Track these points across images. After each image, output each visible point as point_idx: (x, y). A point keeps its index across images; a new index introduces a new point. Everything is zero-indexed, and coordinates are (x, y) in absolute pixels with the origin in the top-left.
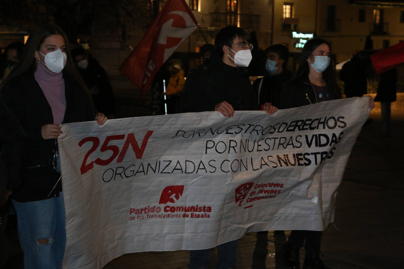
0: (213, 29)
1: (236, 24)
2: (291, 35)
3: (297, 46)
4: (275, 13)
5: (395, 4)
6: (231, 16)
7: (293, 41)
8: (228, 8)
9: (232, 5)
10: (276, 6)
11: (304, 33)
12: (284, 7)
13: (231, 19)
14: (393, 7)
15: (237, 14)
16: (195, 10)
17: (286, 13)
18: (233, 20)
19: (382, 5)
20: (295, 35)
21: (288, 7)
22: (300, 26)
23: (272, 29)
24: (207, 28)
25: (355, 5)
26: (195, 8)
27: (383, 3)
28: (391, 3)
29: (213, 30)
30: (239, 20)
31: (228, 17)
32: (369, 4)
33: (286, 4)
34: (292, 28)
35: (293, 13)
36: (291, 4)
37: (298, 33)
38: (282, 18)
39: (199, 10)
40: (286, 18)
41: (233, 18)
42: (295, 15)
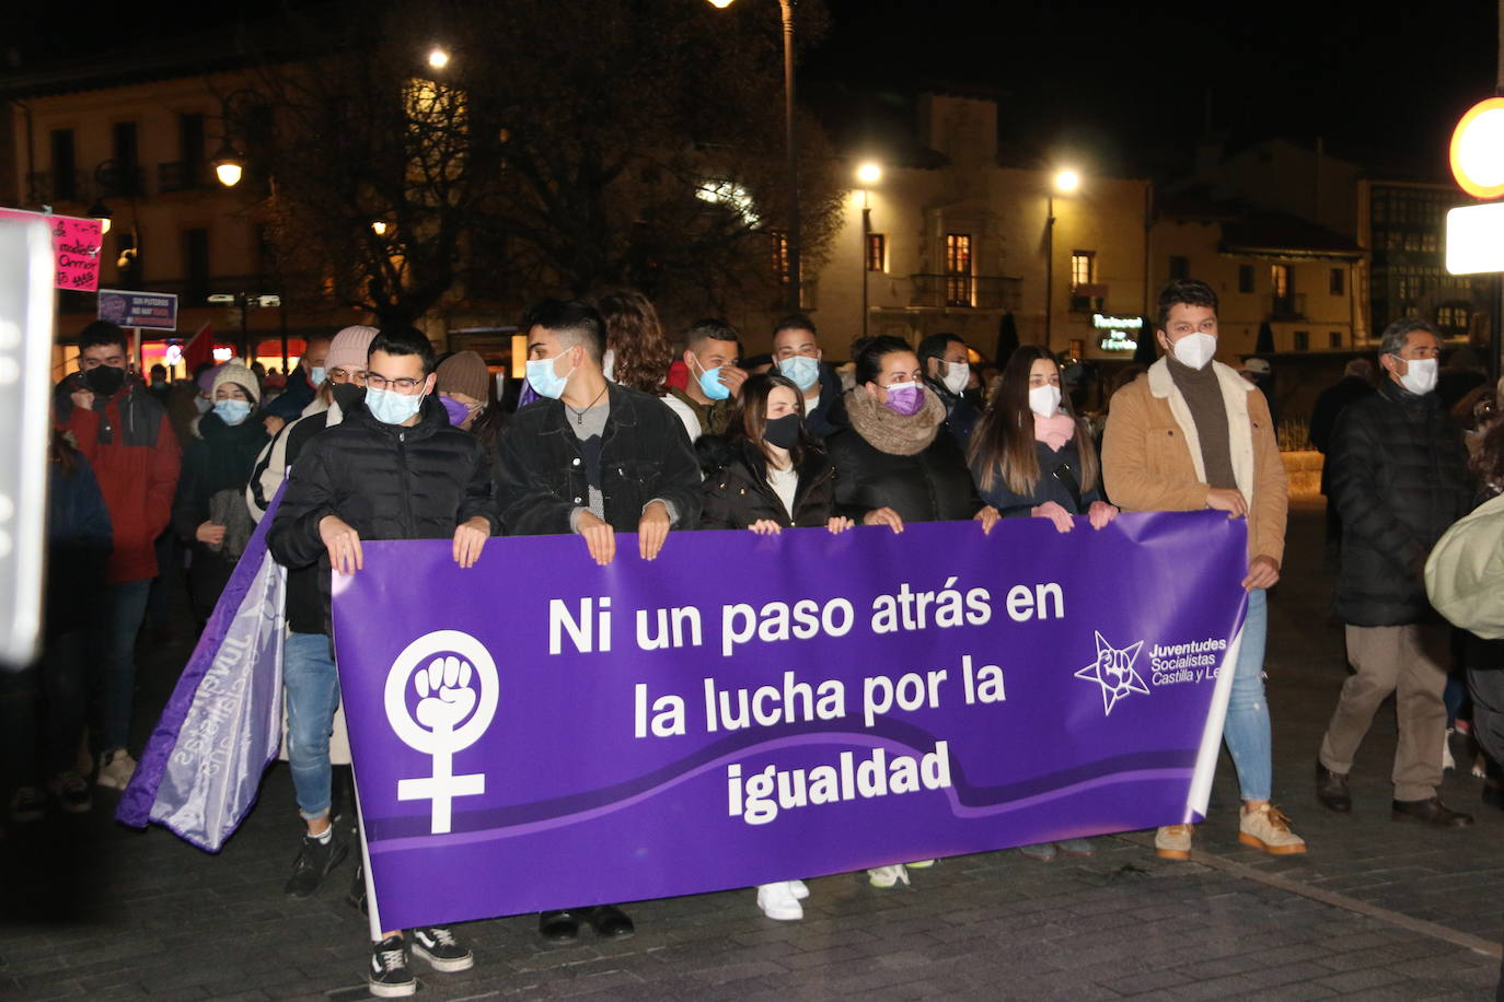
0: (917, 309)
1: (968, 297)
2: (1091, 322)
3: (1104, 346)
4: (1054, 274)
5: (1318, 253)
6: (956, 282)
7: (1095, 336)
8: (951, 264)
9: (959, 257)
10: (1056, 259)
11: (1120, 317)
12: (1074, 259)
13: (956, 288)
14: (1315, 260)
15: (971, 277)
16: (877, 270)
17: (1078, 273)
18: (961, 290)
19: (1290, 256)
20: (1099, 320)
21: (1083, 260)
22: (1111, 301)
23: (1049, 311)
24: (903, 308)
25: (1230, 256)
26: (878, 266)
27: (1292, 252)
28: (1310, 253)
29: (916, 312)
30: (973, 290)
31: (951, 285)
32: (1262, 254)
33: (1078, 253)
34: (1093, 305)
35: (1095, 274)
36: (1090, 255)
37: (1106, 316)
38: (1071, 285)
39: (887, 269)
40: (1079, 283)
41: (961, 285)
42: (1099, 278)
